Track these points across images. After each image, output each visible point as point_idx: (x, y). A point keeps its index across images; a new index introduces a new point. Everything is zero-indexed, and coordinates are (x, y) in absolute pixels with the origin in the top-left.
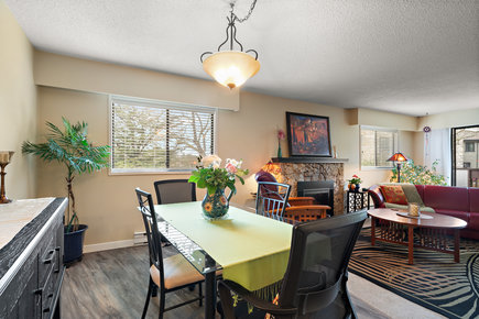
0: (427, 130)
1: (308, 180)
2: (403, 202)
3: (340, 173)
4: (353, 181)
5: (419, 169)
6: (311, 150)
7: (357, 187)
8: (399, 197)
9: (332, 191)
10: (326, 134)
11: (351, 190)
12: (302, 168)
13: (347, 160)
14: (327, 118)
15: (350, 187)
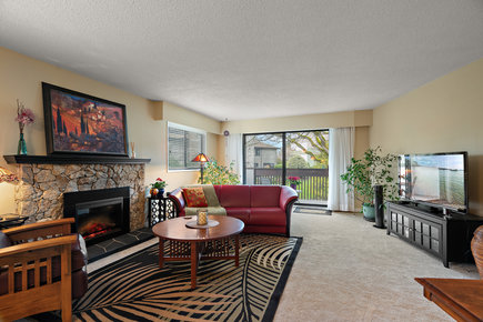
0: (227, 134)
1: (87, 188)
2: (203, 205)
3: (140, 176)
4: (157, 186)
5: (221, 169)
6: (93, 145)
7: (161, 192)
8: (200, 199)
9: (127, 201)
10: (120, 125)
11: (153, 197)
12: (74, 171)
13: (149, 160)
14: (123, 107)
15: (152, 192)
